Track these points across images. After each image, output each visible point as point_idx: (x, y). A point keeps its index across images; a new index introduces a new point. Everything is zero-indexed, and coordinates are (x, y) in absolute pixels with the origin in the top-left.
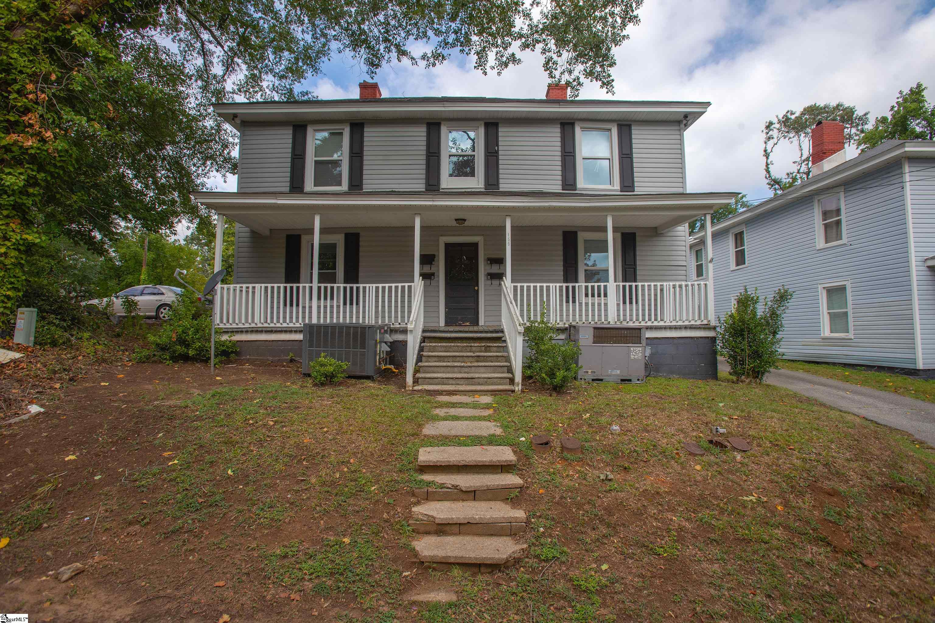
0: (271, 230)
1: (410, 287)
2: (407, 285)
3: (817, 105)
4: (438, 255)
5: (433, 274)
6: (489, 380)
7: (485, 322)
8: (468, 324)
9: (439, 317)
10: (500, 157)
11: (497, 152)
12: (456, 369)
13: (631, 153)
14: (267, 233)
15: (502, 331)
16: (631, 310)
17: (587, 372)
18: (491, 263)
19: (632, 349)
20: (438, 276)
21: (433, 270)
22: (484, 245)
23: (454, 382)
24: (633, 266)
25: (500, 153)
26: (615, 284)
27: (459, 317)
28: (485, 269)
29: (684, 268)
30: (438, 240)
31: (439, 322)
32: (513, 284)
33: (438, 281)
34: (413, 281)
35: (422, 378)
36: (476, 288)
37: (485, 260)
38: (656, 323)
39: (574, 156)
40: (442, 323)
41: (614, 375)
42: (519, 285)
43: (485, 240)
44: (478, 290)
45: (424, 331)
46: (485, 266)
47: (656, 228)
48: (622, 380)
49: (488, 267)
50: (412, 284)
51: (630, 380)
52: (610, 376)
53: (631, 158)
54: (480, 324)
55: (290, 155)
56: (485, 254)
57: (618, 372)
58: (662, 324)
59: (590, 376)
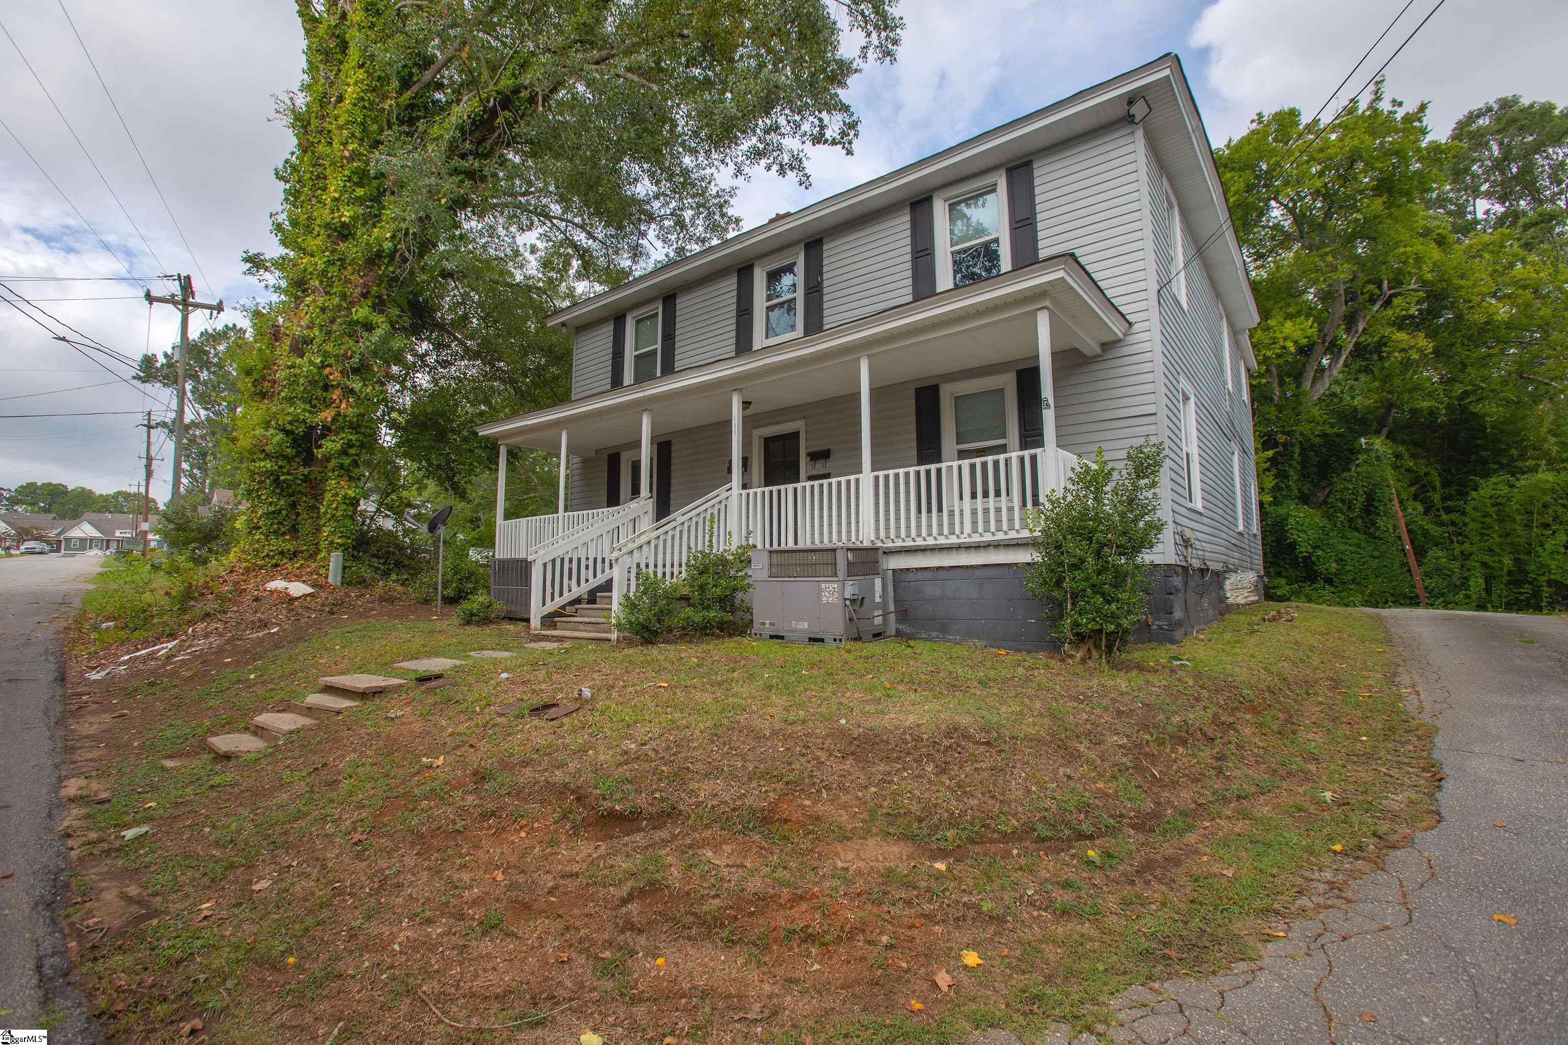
17: (764, 624)
41: (801, 630)
48: (810, 639)
51: (822, 640)
52: (795, 631)
57: (806, 625)
59: (768, 631)
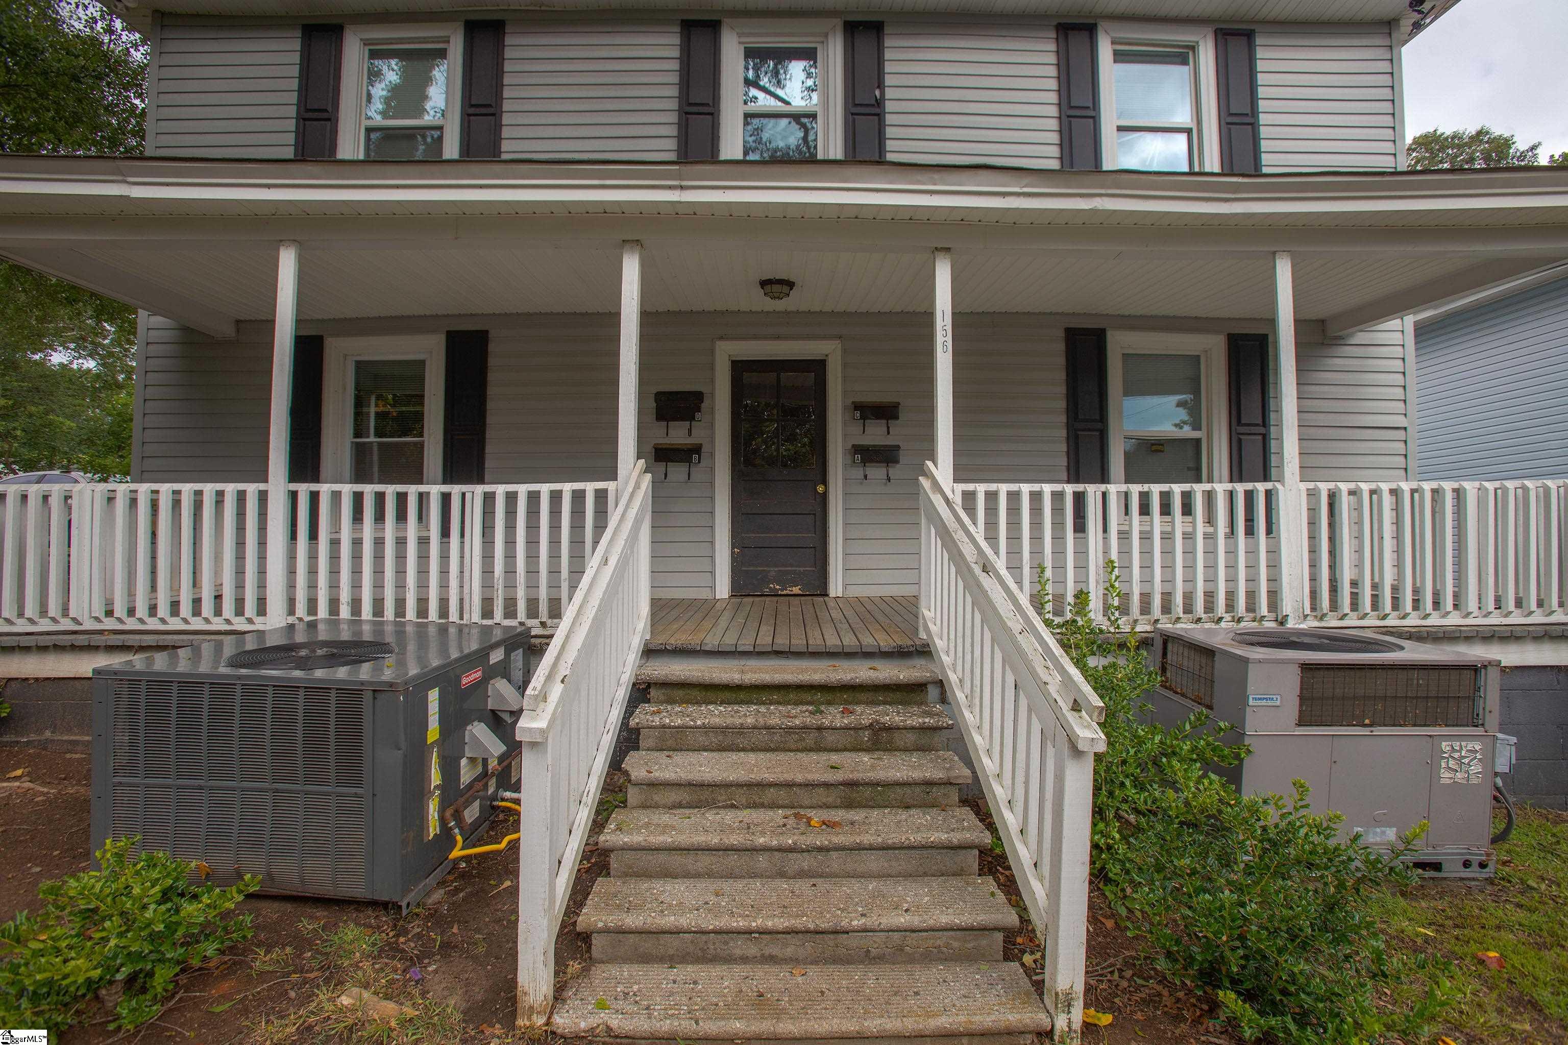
0: (238, 322)
1: (601, 496)
2: (590, 487)
3: (1438, 133)
4: (712, 394)
5: (697, 449)
6: (912, 939)
7: (845, 586)
8: (796, 590)
9: (713, 573)
10: (889, 119)
11: (879, 103)
12: (762, 861)
13: (1254, 112)
14: (229, 331)
15: (925, 651)
16: (1252, 552)
18: (864, 418)
19: (1445, 746)
20: (712, 455)
21: (698, 436)
22: (845, 365)
23: (753, 950)
24: (1262, 430)
25: (889, 106)
26: (1303, 486)
27: (773, 571)
28: (845, 436)
29: (1401, 435)
30: (712, 352)
31: (713, 588)
32: (961, 487)
33: (712, 469)
34: (612, 475)
35: (606, 931)
36: (820, 489)
37: (845, 408)
38: (1435, 620)
39: (1095, 119)
40: (723, 590)
42: (981, 489)
43: (845, 351)
44: (825, 496)
45: (649, 652)
46: (845, 424)
47: (1323, 321)
49: (856, 429)
50: (610, 486)
53: (1254, 126)
54: (832, 594)
55: (292, 111)
56: (845, 393)
57: (1391, 834)
58: (1454, 620)
